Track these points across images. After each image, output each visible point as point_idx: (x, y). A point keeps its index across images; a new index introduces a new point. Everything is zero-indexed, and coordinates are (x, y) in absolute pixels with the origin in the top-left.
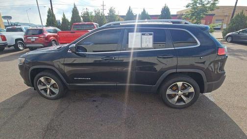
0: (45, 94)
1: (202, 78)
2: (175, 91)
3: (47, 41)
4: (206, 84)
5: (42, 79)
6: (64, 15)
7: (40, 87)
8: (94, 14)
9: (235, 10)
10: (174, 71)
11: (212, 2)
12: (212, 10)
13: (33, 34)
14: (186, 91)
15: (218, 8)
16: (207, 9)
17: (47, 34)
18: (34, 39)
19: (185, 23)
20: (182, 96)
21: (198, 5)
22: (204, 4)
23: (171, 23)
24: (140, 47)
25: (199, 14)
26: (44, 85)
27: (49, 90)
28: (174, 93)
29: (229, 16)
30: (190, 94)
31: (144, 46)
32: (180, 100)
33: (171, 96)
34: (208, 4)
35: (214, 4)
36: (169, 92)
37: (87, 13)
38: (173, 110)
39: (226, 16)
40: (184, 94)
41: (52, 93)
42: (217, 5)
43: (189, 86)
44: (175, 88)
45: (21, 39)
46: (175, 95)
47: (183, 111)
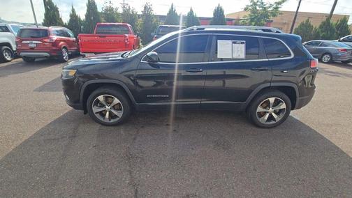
0: (102, 119)
1: (295, 92)
2: (265, 108)
3: (54, 48)
4: (298, 99)
5: (101, 98)
6: (73, 10)
7: (96, 109)
8: (120, 11)
9: (296, 16)
10: (268, 85)
11: (274, 6)
12: (274, 16)
13: (32, 37)
14: (277, 108)
15: (281, 13)
16: (269, 14)
17: (55, 38)
18: (34, 43)
19: (277, 32)
20: (273, 114)
21: (258, 8)
22: (265, 8)
23: (262, 32)
24: (230, 57)
25: (259, 20)
26: (102, 106)
27: (108, 113)
28: (265, 110)
29: (288, 24)
30: (281, 111)
31: (235, 56)
32: (271, 118)
33: (262, 115)
34: (269, 7)
35: (277, 8)
36: (260, 109)
37: (111, 9)
38: (263, 130)
39: (285, 23)
40: (275, 112)
41: (112, 116)
42: (280, 9)
43: (281, 101)
44: (265, 105)
45: (8, 44)
46: (265, 113)
47: (274, 131)
